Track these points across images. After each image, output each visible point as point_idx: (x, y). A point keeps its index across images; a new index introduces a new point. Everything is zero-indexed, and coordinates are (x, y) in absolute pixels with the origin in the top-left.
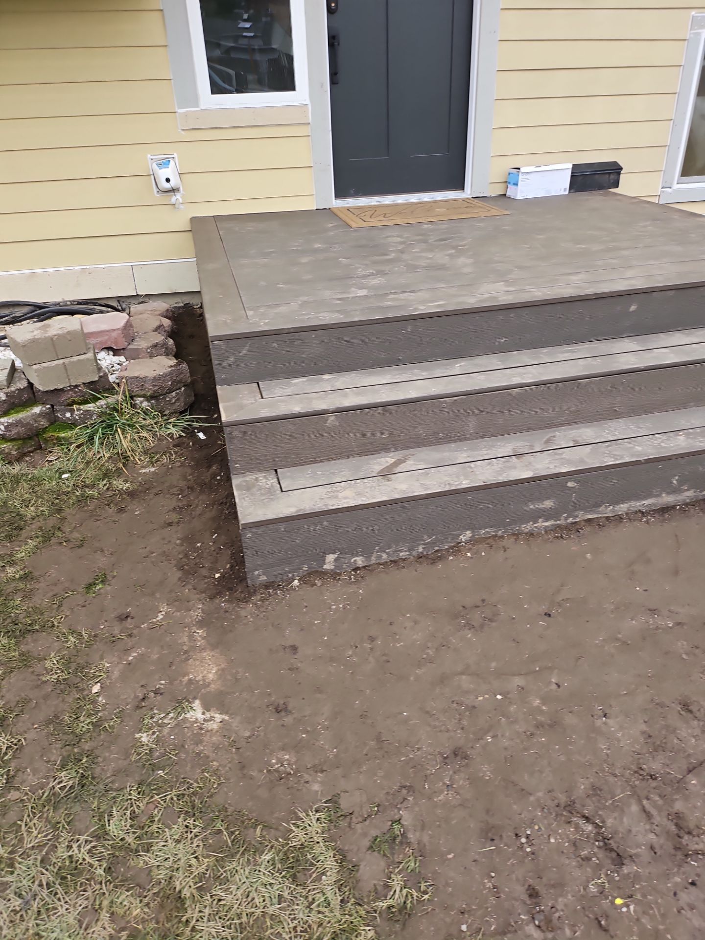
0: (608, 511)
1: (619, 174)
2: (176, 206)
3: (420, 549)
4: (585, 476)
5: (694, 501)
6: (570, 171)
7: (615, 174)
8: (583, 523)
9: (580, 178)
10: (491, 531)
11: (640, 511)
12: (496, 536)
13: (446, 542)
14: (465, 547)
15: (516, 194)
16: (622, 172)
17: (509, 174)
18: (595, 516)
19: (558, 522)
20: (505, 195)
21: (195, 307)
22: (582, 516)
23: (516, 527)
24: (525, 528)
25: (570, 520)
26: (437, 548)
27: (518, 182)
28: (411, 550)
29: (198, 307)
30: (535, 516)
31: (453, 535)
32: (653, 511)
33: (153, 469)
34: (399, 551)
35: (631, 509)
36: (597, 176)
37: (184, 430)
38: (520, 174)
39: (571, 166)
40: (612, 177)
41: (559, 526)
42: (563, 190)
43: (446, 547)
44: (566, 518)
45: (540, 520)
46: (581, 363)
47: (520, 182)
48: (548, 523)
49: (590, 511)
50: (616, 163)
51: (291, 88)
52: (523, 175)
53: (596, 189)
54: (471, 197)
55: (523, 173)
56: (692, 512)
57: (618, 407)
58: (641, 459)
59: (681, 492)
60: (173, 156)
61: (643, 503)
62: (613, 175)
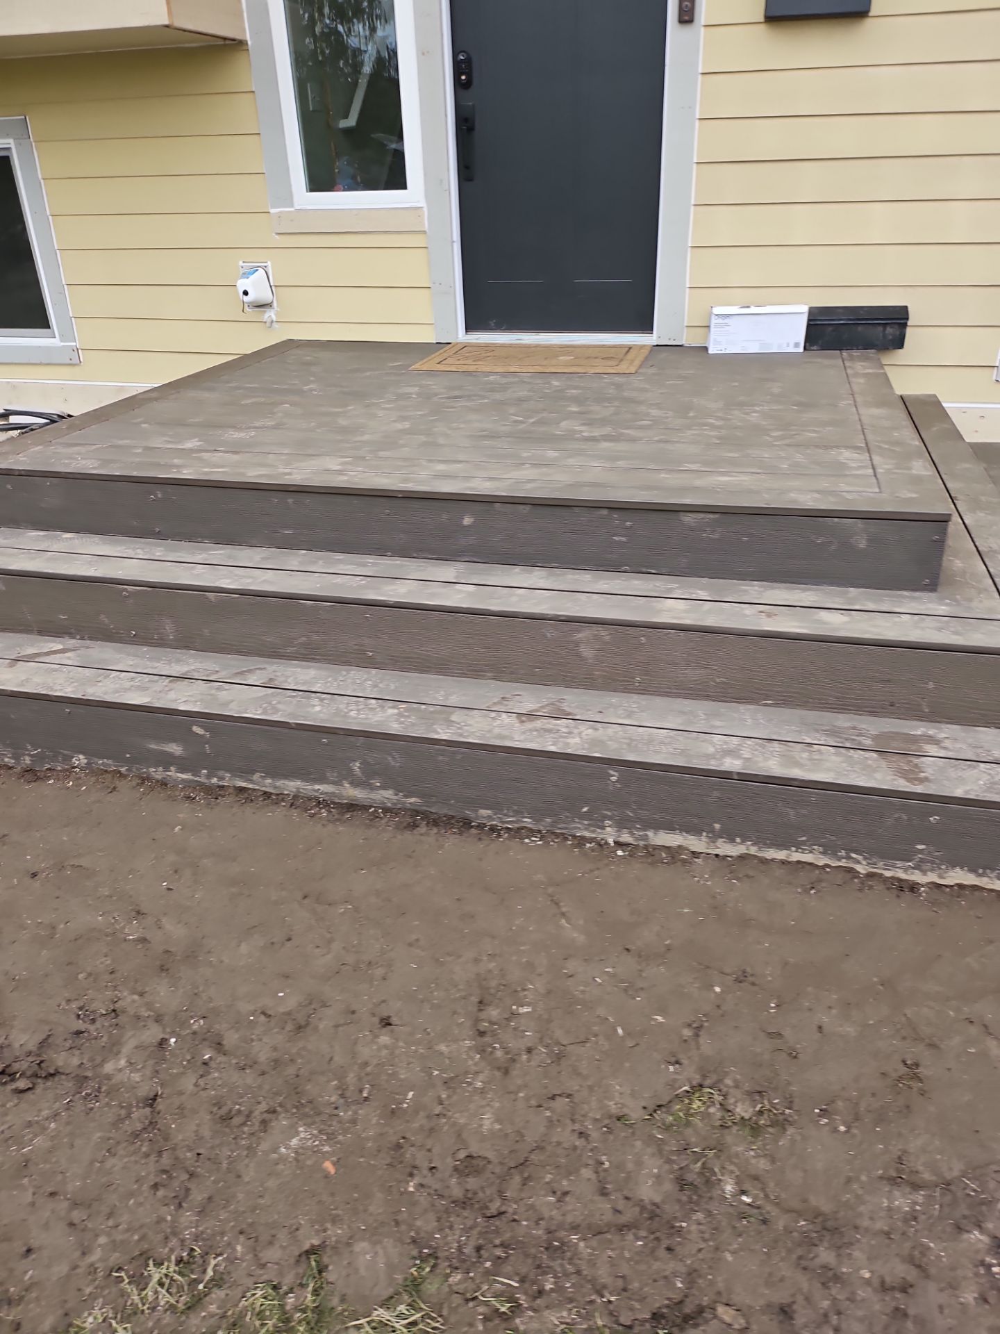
0: (268, 784)
1: (905, 326)
2: (269, 323)
3: (27, 760)
4: (212, 723)
5: (399, 809)
6: (804, 317)
7: (896, 326)
8: (231, 790)
9: (830, 329)
10: (111, 764)
11: (316, 798)
12: (119, 772)
13: (59, 762)
14: (77, 774)
15: (710, 346)
16: (909, 323)
18: (250, 786)
19: (198, 779)
20: (706, 346)
22: (228, 780)
23: (142, 769)
24: (157, 773)
25: (215, 780)
26: (48, 766)
28: (17, 757)
30: (166, 761)
31: (64, 755)
32: (335, 803)
34: (3, 754)
35: (301, 790)
38: (712, 316)
39: (806, 310)
40: (889, 330)
41: (200, 784)
42: (792, 345)
43: (59, 768)
44: (209, 776)
45: (172, 768)
46: (339, 579)
47: (712, 329)
48: (184, 776)
49: (240, 777)
50: (905, 309)
51: (403, 186)
52: (716, 317)
53: (860, 347)
54: (655, 344)
55: (717, 315)
56: (383, 822)
57: (371, 652)
58: (291, 721)
59: (373, 788)
60: (265, 264)
61: (317, 787)
62: (891, 327)
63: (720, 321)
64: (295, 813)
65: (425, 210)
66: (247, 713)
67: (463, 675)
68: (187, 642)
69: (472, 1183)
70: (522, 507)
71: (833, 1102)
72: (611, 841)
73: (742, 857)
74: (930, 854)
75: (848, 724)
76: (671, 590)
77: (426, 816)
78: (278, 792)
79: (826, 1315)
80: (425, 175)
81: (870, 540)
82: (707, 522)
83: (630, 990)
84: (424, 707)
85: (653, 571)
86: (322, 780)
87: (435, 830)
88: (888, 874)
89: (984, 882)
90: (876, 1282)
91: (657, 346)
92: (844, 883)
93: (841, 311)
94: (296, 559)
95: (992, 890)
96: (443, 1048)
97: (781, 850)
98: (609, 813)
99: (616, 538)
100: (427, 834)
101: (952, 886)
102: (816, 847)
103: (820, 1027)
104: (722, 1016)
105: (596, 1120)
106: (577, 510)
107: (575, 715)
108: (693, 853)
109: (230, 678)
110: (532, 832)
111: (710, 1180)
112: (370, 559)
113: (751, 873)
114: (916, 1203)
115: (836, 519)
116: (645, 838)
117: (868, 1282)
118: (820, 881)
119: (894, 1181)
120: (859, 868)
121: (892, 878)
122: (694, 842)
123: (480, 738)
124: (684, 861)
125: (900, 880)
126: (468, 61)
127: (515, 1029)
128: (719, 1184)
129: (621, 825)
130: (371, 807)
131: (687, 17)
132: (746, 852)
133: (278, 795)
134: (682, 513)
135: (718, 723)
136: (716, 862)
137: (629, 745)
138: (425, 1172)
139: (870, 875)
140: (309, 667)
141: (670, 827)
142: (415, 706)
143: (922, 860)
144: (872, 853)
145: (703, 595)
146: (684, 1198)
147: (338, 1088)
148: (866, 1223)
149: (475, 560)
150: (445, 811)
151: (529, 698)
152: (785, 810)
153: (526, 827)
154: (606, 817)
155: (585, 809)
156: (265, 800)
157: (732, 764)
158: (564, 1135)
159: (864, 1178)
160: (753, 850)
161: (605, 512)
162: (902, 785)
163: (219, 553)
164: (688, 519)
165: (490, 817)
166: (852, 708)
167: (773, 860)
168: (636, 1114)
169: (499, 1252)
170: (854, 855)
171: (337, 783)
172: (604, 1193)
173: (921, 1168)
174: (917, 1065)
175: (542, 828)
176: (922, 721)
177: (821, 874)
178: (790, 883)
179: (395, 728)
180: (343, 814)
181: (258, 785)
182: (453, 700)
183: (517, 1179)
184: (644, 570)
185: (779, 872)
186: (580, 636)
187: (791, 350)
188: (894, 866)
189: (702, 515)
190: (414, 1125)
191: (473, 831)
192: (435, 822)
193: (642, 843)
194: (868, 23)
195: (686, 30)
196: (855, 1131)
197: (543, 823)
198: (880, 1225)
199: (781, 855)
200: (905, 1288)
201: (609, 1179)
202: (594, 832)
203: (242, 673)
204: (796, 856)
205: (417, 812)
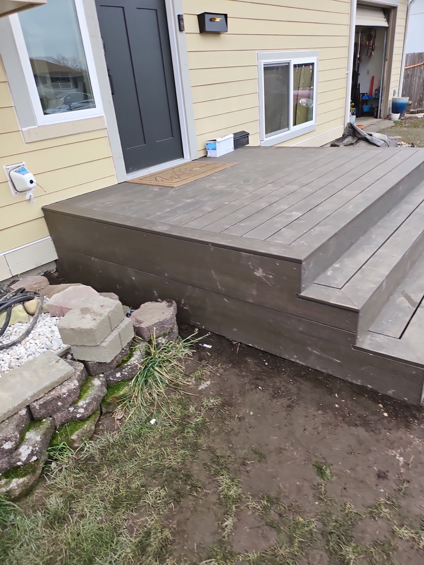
2: (32, 200)
6: (233, 138)
7: (246, 137)
9: (237, 141)
15: (216, 154)
16: (249, 136)
17: (207, 144)
20: (206, 156)
21: (52, 272)
27: (216, 147)
29: (54, 272)
33: (209, 383)
36: (241, 140)
37: (191, 347)
38: (217, 143)
39: (233, 136)
40: (246, 139)
42: (231, 149)
50: (248, 132)
51: (94, 106)
54: (186, 162)
60: (23, 164)
65: (105, 117)
131: (182, 29)
195: (182, 34)
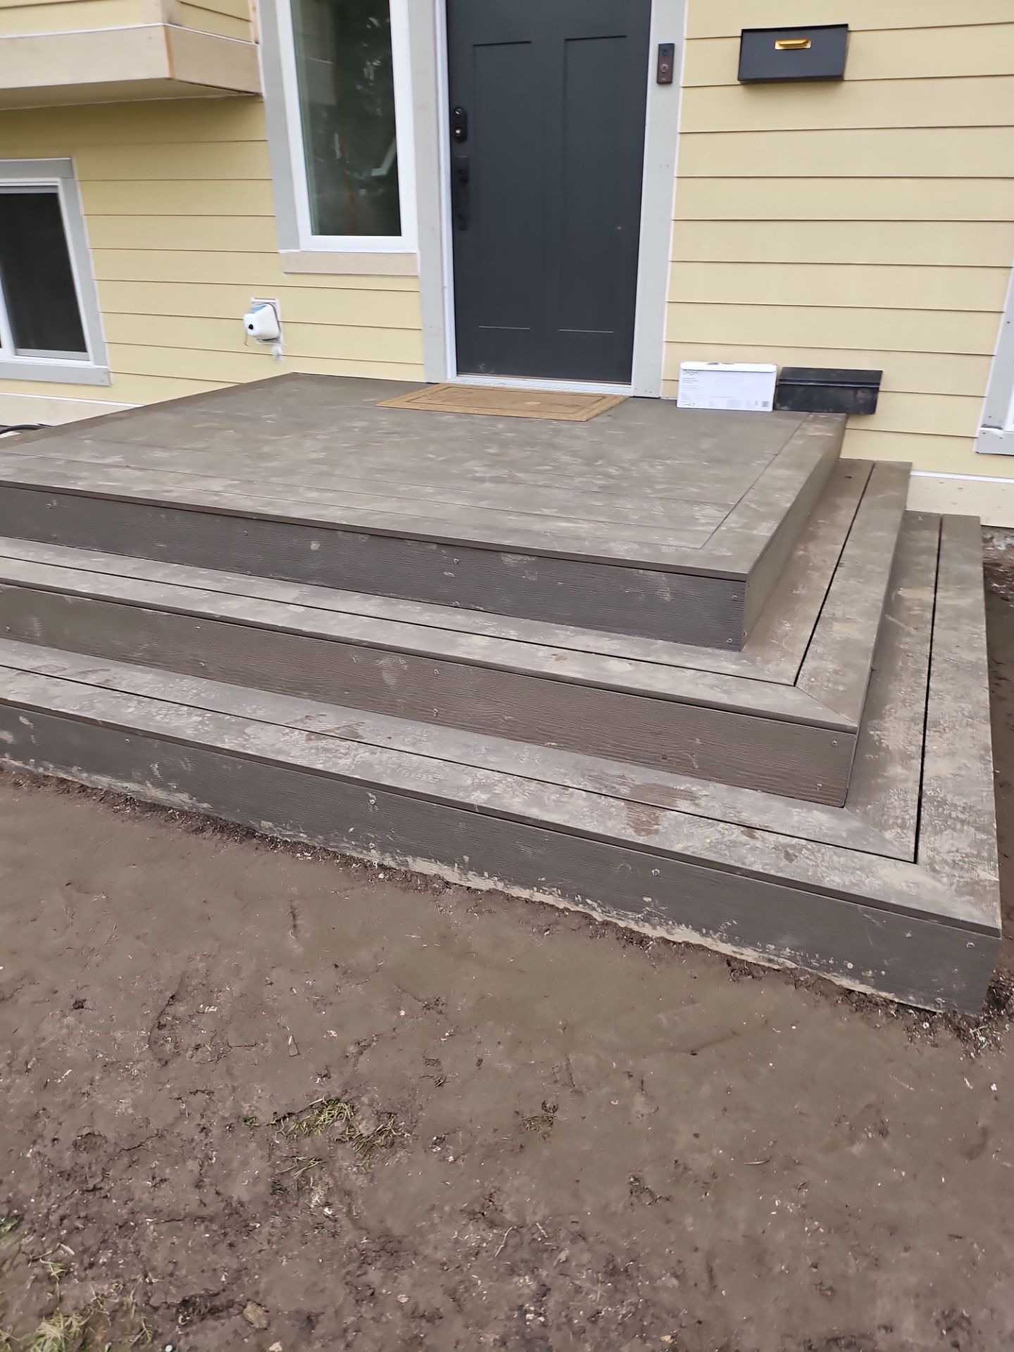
0: (84, 778)
1: (876, 391)
5: (193, 813)
6: (773, 377)
7: (868, 391)
8: (54, 781)
9: (800, 390)
11: (124, 795)
15: (678, 400)
16: (881, 388)
18: (70, 778)
19: (27, 767)
22: (52, 771)
25: (41, 770)
32: (140, 801)
35: (113, 787)
38: (682, 371)
39: (775, 370)
40: (860, 394)
41: (30, 772)
42: (760, 404)
44: (37, 765)
45: (7, 755)
46: (186, 592)
47: (681, 382)
48: (17, 763)
49: (62, 769)
50: (879, 374)
51: (397, 232)
52: (685, 372)
53: (831, 410)
54: (632, 395)
55: (685, 370)
56: (177, 823)
57: (204, 663)
58: (98, 719)
59: (170, 790)
60: (274, 301)
61: (125, 785)
62: (863, 392)
63: (688, 376)
64: (101, 807)
65: (418, 256)
66: (64, 708)
67: (284, 692)
68: (52, 640)
69: (84, 1158)
70: (362, 536)
71: (454, 1132)
72: (376, 862)
73: (489, 892)
74: (656, 907)
75: (619, 773)
76: (484, 628)
77: (215, 821)
78: (94, 787)
79: (345, 1330)
80: (419, 222)
81: (672, 594)
82: (525, 564)
83: (322, 1002)
84: (228, 717)
85: (482, 609)
86: (128, 778)
87: (219, 836)
88: (622, 924)
89: (708, 942)
90: (408, 1309)
91: (634, 397)
92: (579, 928)
93: (812, 372)
94: (162, 571)
95: (717, 952)
96: (118, 1035)
97: (525, 889)
98: (373, 836)
99: (445, 573)
100: (210, 839)
101: (680, 943)
102: (555, 889)
103: (480, 1061)
104: (394, 1038)
105: (224, 1118)
106: (409, 543)
107: (364, 738)
108: (447, 883)
109: (72, 676)
110: (308, 848)
111: (303, 1189)
112: (229, 576)
113: (494, 909)
114: (484, 1240)
115: (641, 571)
116: (406, 864)
117: (401, 1306)
118: (557, 923)
119: (473, 1215)
120: (595, 915)
121: (626, 928)
122: (447, 872)
123: (258, 750)
124: (435, 890)
125: (632, 932)
126: (464, 116)
127: (194, 1026)
128: (309, 1193)
129: (384, 848)
130: (170, 808)
131: (666, 78)
132: (494, 887)
133: (93, 789)
134: (501, 553)
135: (493, 759)
136: (466, 895)
137: (393, 770)
138: (48, 1142)
139: (606, 924)
140: (148, 673)
141: (426, 856)
142: (220, 715)
143: (650, 913)
144: (607, 902)
145: (513, 634)
146: (271, 1202)
147: (9, 1057)
148: (428, 1251)
149: (326, 585)
150: (233, 819)
151: (330, 718)
152: (523, 848)
153: (303, 843)
154: (369, 840)
155: (351, 830)
156: (80, 792)
157: (478, 798)
158: (188, 1128)
159: (447, 1209)
160: (500, 886)
161: (434, 547)
162: (630, 835)
163: (99, 560)
164: (509, 559)
165: (270, 828)
166: (628, 758)
167: (518, 898)
168: (265, 1117)
169: (79, 1224)
170: (589, 901)
171: (142, 783)
172: (198, 1185)
173: (506, 1207)
174: (555, 1109)
175: (317, 845)
176: (693, 777)
177: (560, 916)
178: (528, 923)
179: (188, 734)
180: (143, 812)
181: (77, 778)
182: (260, 714)
183: (126, 1160)
184: (473, 606)
185: (521, 910)
186: (381, 662)
187: (760, 408)
188: (626, 916)
189: (520, 557)
190: (57, 1100)
191: (254, 841)
192: (223, 828)
193: (403, 869)
194: (845, 86)
195: (665, 92)
196: (460, 1162)
197: (317, 840)
198: (441, 1255)
199: (525, 894)
200: (434, 1317)
201: (210, 1174)
202: (361, 853)
203: (85, 672)
204: (539, 897)
205: (208, 818)
